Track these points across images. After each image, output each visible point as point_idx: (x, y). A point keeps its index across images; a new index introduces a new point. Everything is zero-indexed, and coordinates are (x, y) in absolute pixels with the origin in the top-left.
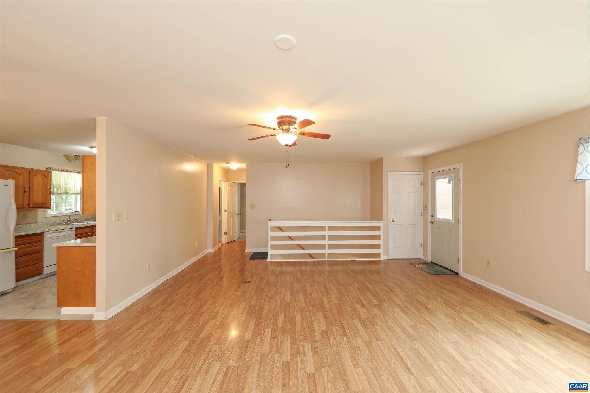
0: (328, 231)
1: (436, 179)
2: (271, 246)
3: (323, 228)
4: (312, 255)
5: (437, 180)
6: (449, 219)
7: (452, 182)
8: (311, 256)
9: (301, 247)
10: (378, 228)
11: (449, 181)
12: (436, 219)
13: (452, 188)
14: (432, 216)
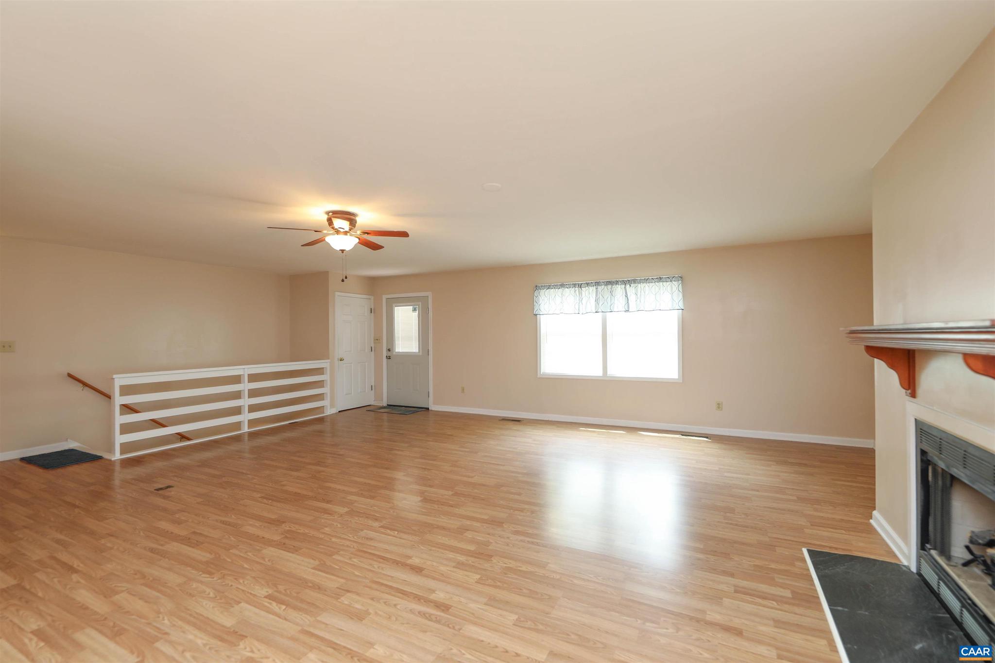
0: (248, 382)
1: (394, 306)
2: (122, 425)
3: (237, 379)
4: (185, 434)
5: (396, 308)
6: (414, 351)
7: (417, 311)
8: (182, 437)
9: (158, 423)
10: (319, 371)
11: (414, 310)
12: (394, 353)
13: (419, 318)
14: (389, 350)
